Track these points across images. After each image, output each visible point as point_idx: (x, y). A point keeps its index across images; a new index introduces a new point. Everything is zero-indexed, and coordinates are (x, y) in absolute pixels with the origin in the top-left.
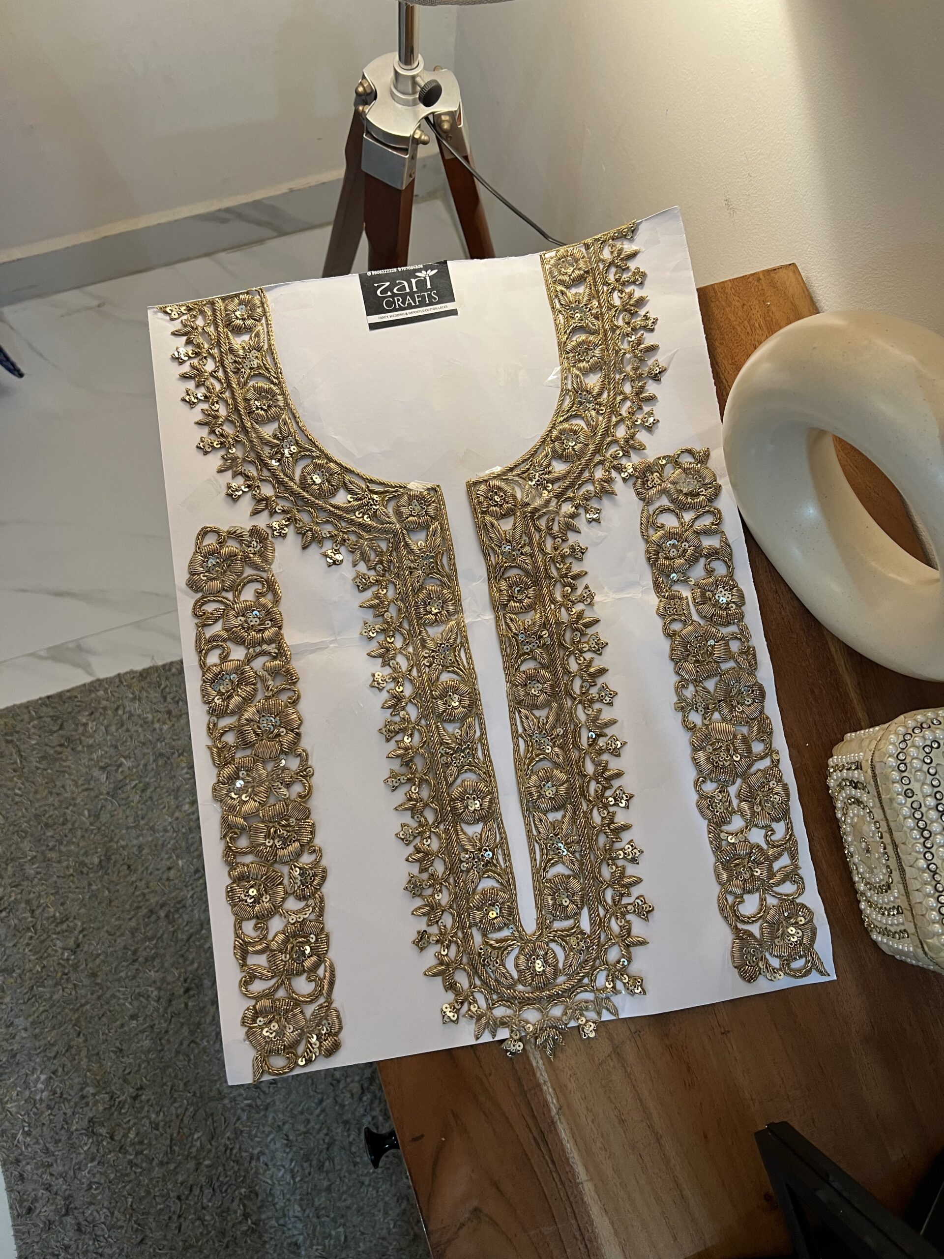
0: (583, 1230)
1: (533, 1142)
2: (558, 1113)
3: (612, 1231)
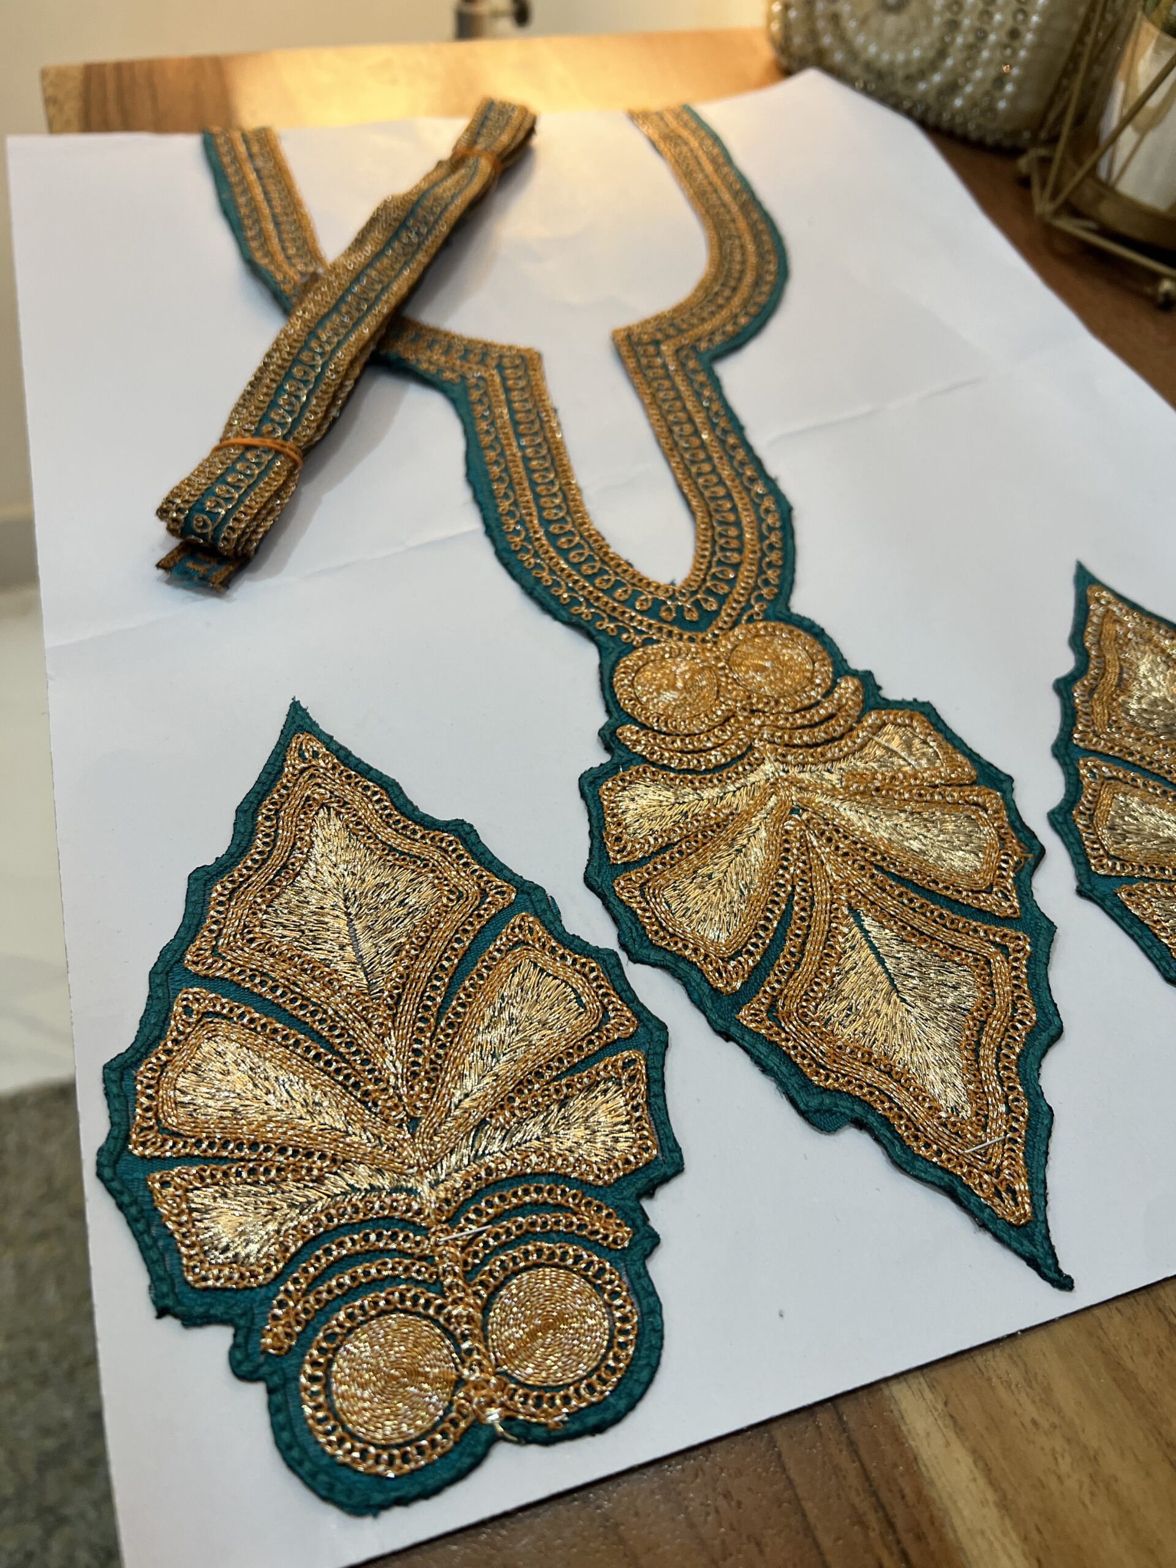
0: (885, 1495)
3: (991, 1496)
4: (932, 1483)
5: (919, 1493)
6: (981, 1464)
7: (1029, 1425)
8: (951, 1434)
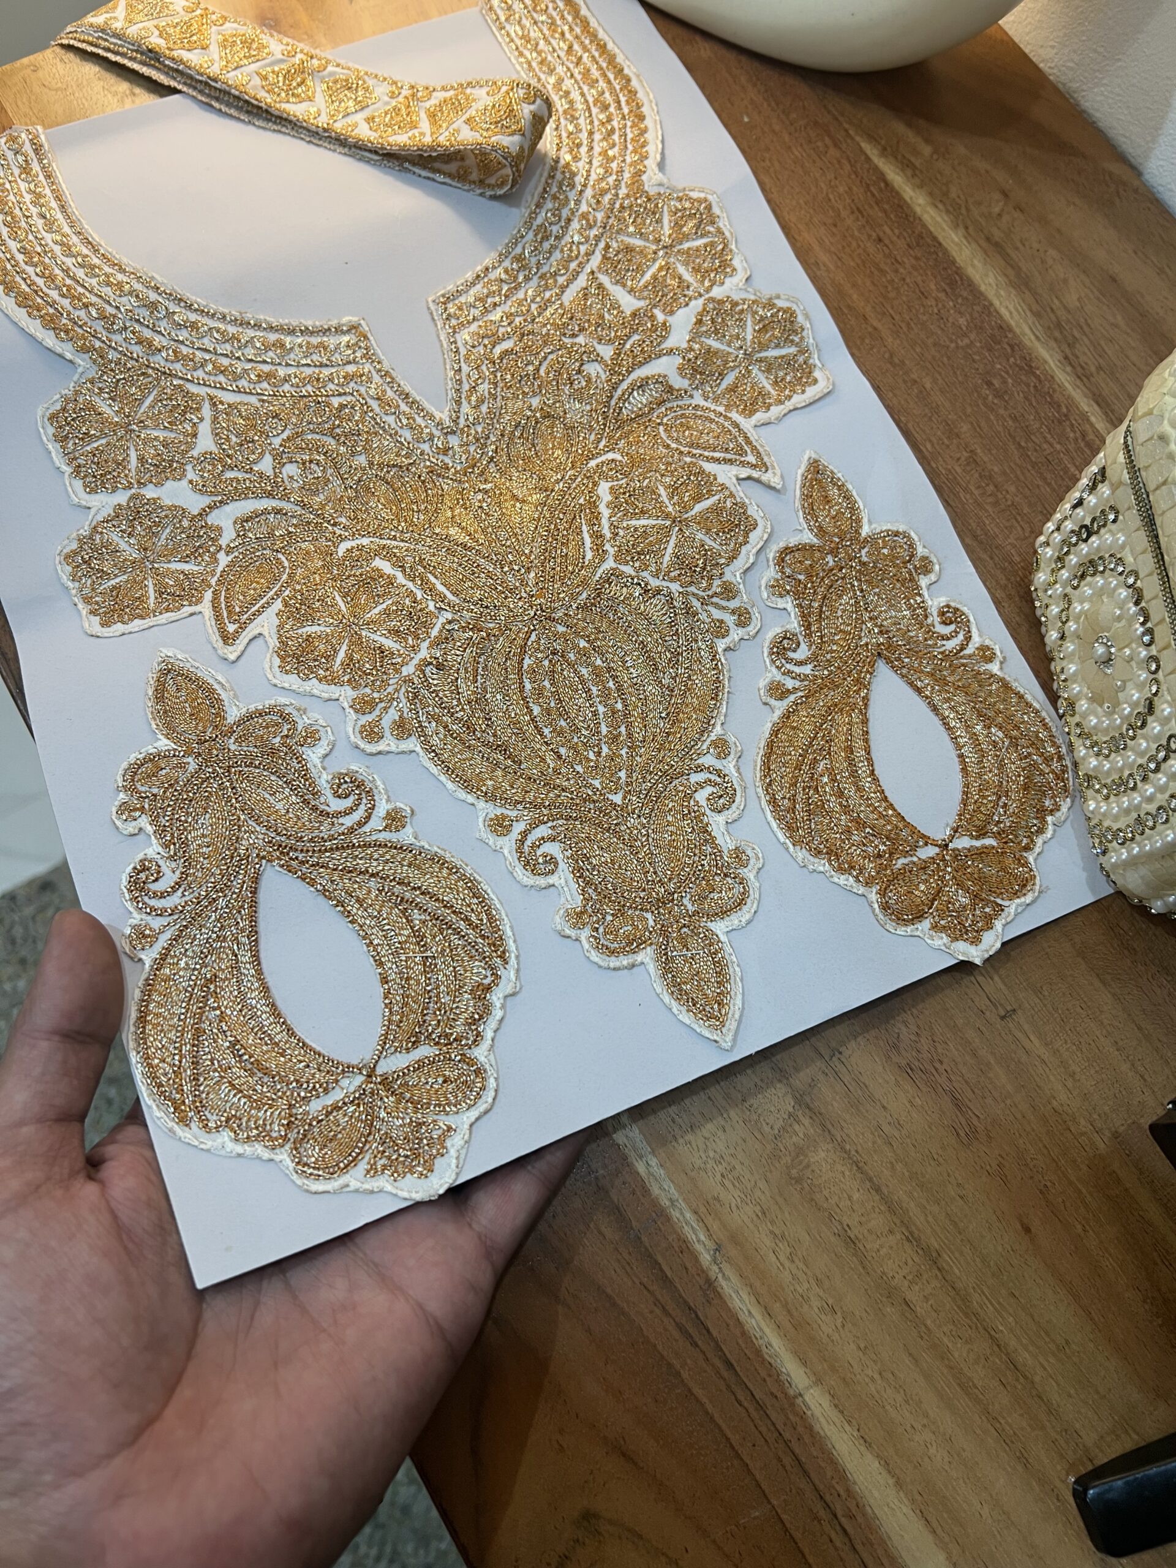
0: (828, 1498)
1: (676, 1334)
2: (715, 1261)
3: (891, 1481)
4: (855, 1483)
5: (848, 1490)
6: (882, 1462)
7: (909, 1428)
8: (863, 1448)
